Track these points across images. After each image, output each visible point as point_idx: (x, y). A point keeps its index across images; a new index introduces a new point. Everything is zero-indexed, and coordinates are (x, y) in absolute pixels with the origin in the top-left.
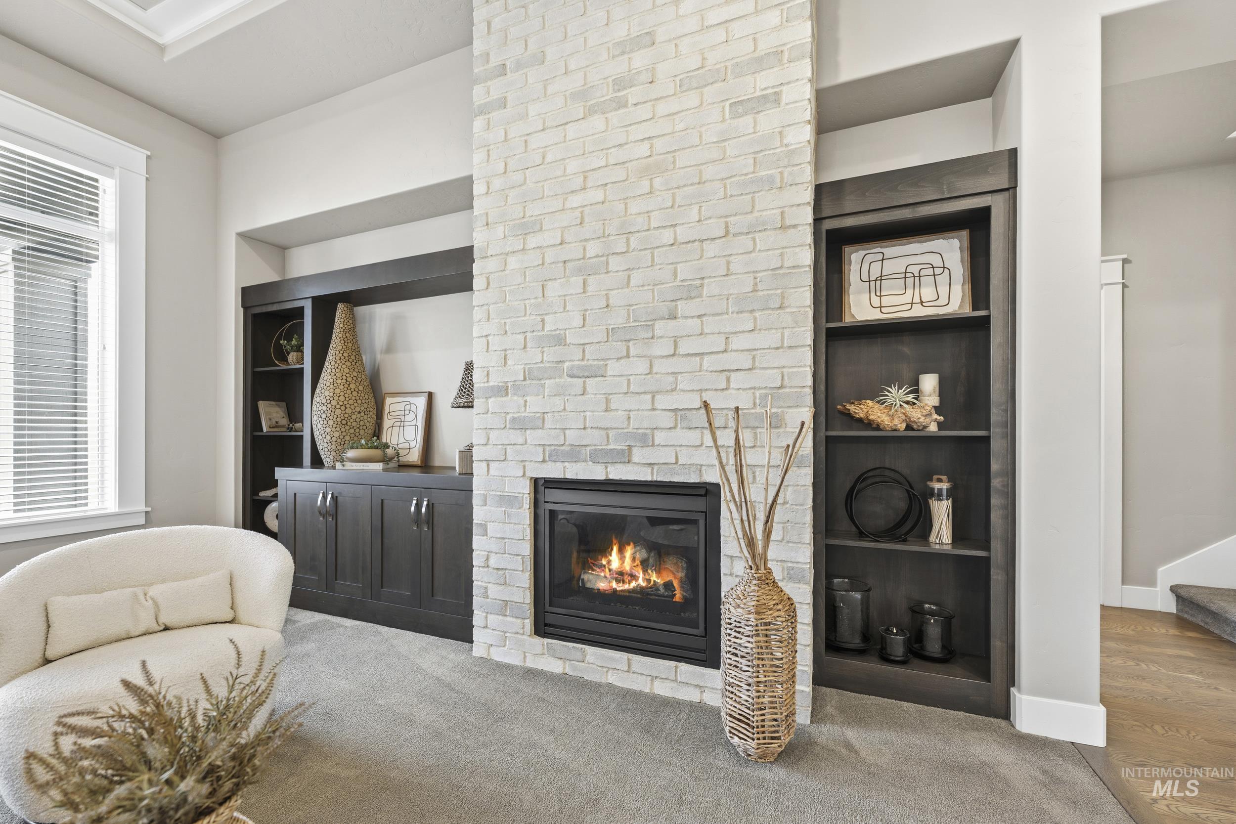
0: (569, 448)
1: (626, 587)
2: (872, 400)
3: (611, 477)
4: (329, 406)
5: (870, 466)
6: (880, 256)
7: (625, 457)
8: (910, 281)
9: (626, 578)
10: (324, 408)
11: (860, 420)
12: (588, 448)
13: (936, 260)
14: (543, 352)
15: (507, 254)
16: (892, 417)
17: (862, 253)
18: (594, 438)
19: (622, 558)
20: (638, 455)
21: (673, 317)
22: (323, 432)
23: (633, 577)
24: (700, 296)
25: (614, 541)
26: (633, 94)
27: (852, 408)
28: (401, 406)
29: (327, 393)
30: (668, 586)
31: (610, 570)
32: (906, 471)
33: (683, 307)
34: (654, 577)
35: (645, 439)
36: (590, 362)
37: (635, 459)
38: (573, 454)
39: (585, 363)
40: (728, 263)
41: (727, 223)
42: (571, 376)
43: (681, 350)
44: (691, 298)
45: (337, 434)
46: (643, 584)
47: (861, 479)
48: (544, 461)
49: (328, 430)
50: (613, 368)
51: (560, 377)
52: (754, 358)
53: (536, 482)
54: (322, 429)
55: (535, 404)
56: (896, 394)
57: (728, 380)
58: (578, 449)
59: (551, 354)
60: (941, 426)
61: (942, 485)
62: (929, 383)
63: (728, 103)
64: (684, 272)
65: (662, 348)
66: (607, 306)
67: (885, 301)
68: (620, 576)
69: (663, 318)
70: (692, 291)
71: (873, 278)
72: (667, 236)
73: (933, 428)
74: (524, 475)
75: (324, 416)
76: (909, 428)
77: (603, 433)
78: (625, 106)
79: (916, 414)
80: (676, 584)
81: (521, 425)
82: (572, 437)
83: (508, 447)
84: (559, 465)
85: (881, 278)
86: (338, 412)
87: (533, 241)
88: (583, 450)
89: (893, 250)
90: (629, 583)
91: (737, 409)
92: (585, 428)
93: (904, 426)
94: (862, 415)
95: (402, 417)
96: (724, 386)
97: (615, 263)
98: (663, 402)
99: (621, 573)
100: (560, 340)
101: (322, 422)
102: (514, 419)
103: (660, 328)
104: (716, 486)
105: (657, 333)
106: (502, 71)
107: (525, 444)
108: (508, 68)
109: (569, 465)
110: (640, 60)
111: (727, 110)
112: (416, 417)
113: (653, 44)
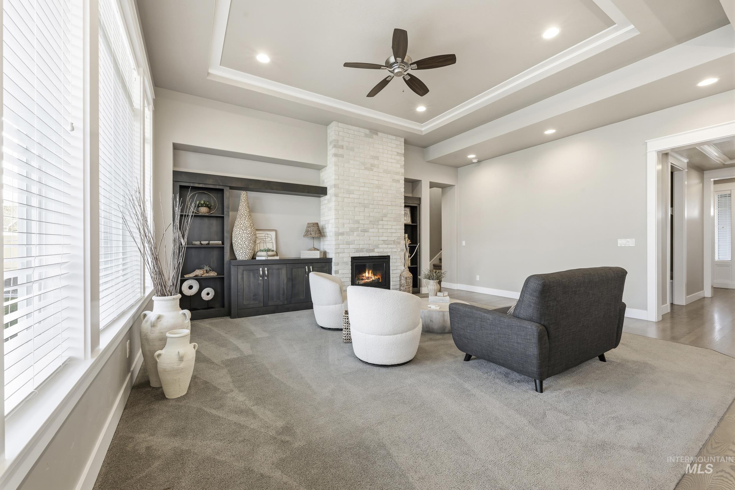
0: (360, 249)
1: (370, 280)
3: (370, 255)
4: (251, 234)
7: (373, 251)
9: (370, 278)
10: (249, 235)
12: (365, 249)
13: (406, 212)
14: (354, 225)
15: (344, 197)
18: (366, 246)
19: (369, 273)
20: (376, 250)
21: (382, 220)
22: (248, 245)
23: (371, 278)
24: (387, 217)
25: (367, 270)
26: (375, 169)
28: (263, 235)
29: (249, 229)
30: (379, 278)
31: (366, 277)
34: (376, 277)
35: (377, 247)
36: (365, 228)
37: (375, 251)
38: (362, 250)
39: (364, 228)
40: (392, 211)
41: (392, 203)
42: (361, 231)
43: (384, 228)
44: (385, 217)
46: (373, 279)
48: (355, 252)
50: (371, 230)
51: (358, 231)
52: (396, 230)
53: (352, 258)
54: (248, 244)
55: (351, 238)
57: (392, 234)
58: (363, 249)
59: (356, 226)
62: (407, 235)
65: (380, 227)
66: (369, 216)
68: (368, 278)
69: (380, 220)
72: (381, 203)
74: (349, 256)
75: (249, 239)
77: (368, 245)
78: (373, 171)
80: (380, 278)
81: (348, 243)
82: (361, 246)
83: (345, 249)
84: (359, 253)
87: (351, 196)
90: (371, 279)
92: (364, 244)
95: (264, 239)
96: (391, 236)
97: (371, 206)
98: (381, 238)
99: (368, 277)
100: (358, 222)
101: (248, 241)
102: (346, 242)
103: (380, 222)
104: (389, 256)
105: (380, 223)
106: (342, 147)
107: (350, 248)
108: (344, 147)
109: (360, 253)
110: (376, 162)
111: (392, 180)
112: (272, 239)
113: (378, 159)
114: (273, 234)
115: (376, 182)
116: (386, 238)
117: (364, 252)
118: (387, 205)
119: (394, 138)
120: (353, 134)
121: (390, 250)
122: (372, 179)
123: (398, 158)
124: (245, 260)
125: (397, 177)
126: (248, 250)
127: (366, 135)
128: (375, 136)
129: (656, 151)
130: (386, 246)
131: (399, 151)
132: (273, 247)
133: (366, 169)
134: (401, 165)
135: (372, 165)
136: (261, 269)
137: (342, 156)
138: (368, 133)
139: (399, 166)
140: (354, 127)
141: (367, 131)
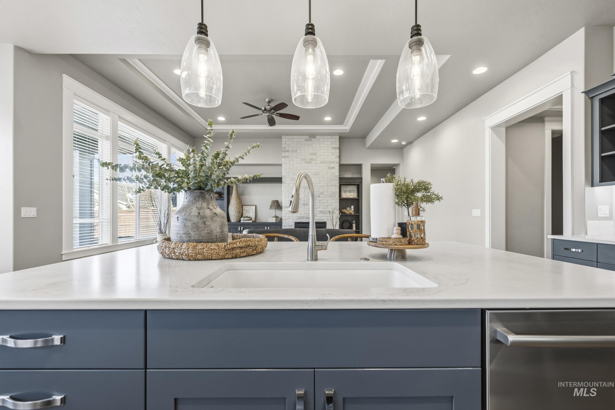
2: (345, 209)
4: (236, 208)
5: (345, 219)
6: (346, 187)
8: (350, 192)
11: (343, 212)
12: (305, 217)
13: (353, 189)
16: (348, 212)
17: (343, 186)
21: (319, 197)
24: (324, 194)
26: (313, 162)
27: (342, 210)
28: (248, 208)
29: (235, 205)
32: (349, 220)
33: (321, 196)
36: (306, 203)
38: (302, 218)
40: (328, 190)
41: (328, 184)
42: (302, 205)
43: (321, 202)
45: (238, 215)
47: (344, 221)
48: (297, 219)
49: (236, 214)
53: (295, 223)
56: (348, 209)
57: (328, 207)
60: (354, 213)
61: (354, 222)
62: (352, 207)
63: (327, 167)
64: (321, 190)
67: (347, 194)
70: (322, 193)
71: (345, 190)
72: (319, 185)
73: (353, 214)
74: (293, 222)
75: (235, 210)
76: (350, 214)
79: (351, 212)
83: (290, 217)
84: (300, 220)
85: (346, 191)
86: (238, 209)
88: (304, 217)
89: (348, 187)
91: (329, 211)
92: (305, 214)
93: (349, 213)
94: (344, 212)
95: (247, 211)
96: (327, 207)
101: (234, 212)
104: (326, 222)
105: (317, 199)
106: (288, 151)
107: (293, 216)
108: (290, 151)
109: (302, 220)
110: (314, 157)
111: (328, 168)
112: (253, 211)
113: (316, 155)
114: (254, 207)
115: (315, 171)
116: (322, 210)
117: (305, 219)
118: (324, 186)
119: (330, 137)
120: (296, 141)
121: (326, 218)
122: (311, 169)
123: (334, 151)
124: (234, 223)
125: (332, 165)
126: (235, 217)
127: (306, 140)
128: (313, 139)
129: (490, 127)
130: (322, 215)
131: (334, 146)
132: (253, 215)
133: (306, 162)
134: (336, 156)
135: (311, 160)
136: (239, 228)
137: (288, 157)
138: (307, 138)
139: (334, 157)
140: (297, 136)
141: (307, 137)
